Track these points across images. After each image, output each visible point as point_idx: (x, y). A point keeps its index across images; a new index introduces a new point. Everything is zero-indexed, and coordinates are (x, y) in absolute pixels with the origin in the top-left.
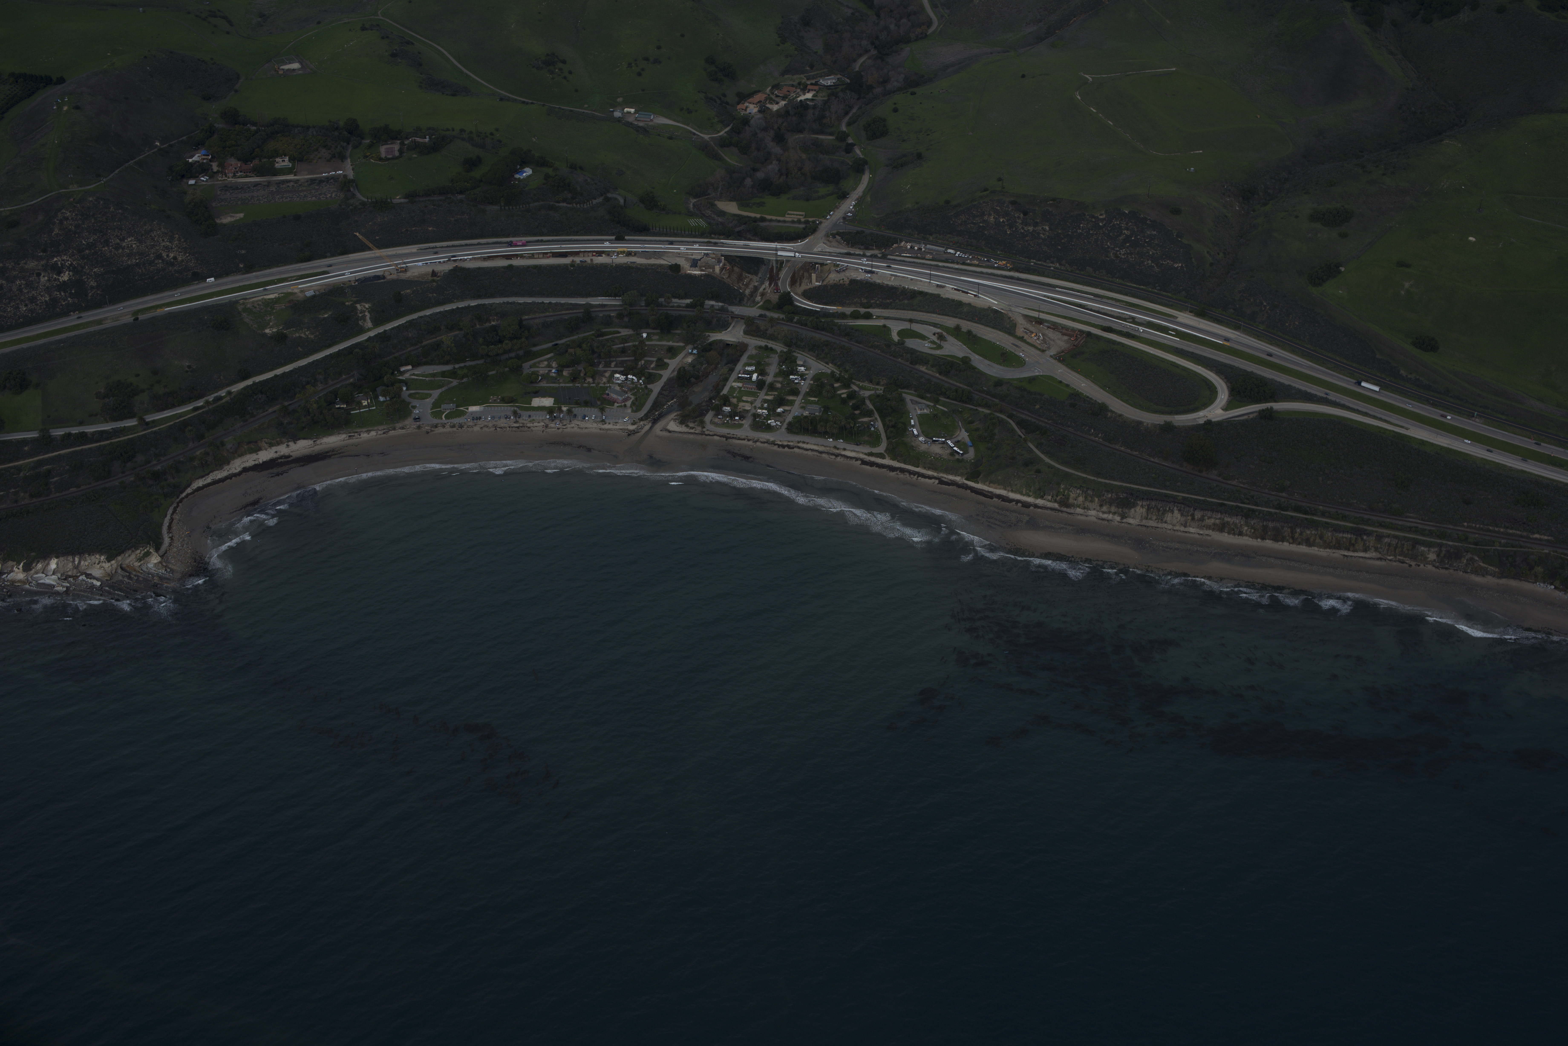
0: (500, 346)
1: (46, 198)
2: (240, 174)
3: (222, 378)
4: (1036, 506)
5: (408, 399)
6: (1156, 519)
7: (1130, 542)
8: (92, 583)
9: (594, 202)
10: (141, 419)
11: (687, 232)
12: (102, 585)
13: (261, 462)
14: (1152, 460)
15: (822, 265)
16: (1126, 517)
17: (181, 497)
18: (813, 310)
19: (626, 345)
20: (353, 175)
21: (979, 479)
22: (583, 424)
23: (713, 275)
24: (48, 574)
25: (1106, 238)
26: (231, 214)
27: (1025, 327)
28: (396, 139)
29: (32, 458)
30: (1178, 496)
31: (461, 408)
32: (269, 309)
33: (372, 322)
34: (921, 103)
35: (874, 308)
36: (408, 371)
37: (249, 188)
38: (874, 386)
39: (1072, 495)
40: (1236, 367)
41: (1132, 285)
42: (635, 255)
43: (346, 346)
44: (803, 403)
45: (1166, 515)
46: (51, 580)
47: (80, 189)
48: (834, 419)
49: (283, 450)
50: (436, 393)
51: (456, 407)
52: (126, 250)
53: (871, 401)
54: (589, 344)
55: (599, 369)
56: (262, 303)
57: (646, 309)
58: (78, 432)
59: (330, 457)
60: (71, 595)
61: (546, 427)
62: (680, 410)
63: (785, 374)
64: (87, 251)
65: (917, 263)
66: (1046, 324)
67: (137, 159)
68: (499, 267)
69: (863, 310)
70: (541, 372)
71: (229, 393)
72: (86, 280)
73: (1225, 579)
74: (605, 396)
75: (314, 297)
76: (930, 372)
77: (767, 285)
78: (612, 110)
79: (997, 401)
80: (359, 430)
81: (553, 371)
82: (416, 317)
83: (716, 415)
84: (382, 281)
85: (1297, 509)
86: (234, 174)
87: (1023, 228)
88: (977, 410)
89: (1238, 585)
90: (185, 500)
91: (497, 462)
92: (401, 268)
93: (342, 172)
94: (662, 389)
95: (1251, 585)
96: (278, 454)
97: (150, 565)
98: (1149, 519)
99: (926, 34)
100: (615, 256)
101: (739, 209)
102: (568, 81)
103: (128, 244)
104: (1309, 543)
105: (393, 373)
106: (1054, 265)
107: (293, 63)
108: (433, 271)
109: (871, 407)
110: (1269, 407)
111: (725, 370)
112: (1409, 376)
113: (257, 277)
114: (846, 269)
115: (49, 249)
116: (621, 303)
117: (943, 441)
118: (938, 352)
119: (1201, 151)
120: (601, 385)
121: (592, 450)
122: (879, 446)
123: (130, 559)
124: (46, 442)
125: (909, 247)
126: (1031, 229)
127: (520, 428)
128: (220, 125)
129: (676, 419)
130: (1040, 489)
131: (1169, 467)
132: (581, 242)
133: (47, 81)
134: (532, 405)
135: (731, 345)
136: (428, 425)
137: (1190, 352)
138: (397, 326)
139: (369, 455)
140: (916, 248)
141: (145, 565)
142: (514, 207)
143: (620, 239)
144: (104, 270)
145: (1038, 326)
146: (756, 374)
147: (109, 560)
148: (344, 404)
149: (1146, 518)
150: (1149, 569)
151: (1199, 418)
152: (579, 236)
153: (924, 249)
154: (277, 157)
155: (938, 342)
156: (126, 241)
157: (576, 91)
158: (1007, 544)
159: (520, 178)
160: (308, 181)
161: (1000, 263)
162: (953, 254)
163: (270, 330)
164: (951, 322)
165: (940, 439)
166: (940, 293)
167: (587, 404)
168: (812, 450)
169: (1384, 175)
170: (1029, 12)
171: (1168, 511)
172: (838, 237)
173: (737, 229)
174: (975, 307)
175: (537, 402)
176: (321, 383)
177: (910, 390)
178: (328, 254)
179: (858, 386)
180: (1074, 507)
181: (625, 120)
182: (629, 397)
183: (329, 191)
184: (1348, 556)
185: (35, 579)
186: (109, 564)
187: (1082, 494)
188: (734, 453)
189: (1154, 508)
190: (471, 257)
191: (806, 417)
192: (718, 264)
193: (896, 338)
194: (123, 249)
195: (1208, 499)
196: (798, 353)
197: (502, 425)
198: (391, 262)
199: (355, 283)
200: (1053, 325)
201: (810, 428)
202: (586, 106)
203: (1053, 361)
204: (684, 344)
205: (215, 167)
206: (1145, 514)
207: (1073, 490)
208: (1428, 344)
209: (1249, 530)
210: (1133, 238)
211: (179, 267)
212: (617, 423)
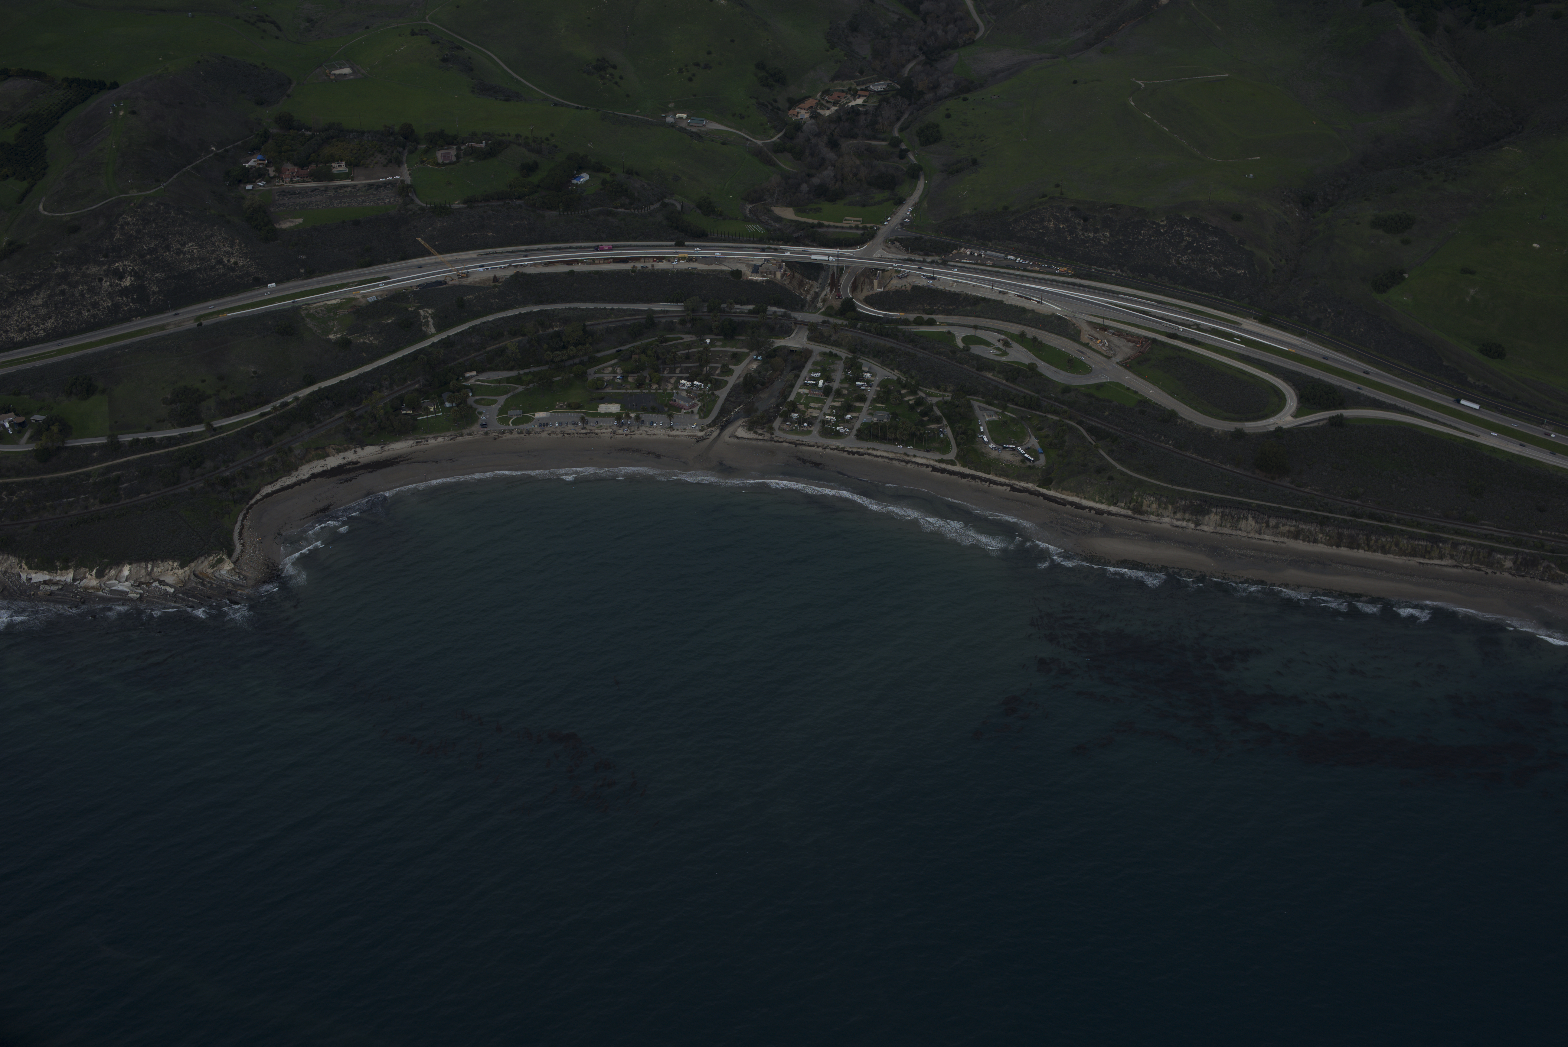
0: (564, 352)
1: (106, 203)
2: (296, 179)
3: (287, 383)
4: (1109, 513)
5: (475, 405)
6: (1230, 527)
7: (1205, 549)
8: (166, 589)
9: (652, 207)
10: (209, 425)
11: (746, 238)
12: (176, 592)
13: (329, 468)
14: (1224, 467)
15: (883, 271)
16: (1200, 524)
17: (250, 504)
18: (876, 316)
19: (690, 351)
20: (410, 180)
21: (1051, 486)
22: (651, 431)
23: (774, 280)
24: (121, 581)
25: (1167, 244)
26: (291, 220)
27: (1089, 333)
28: (453, 144)
29: (101, 464)
30: (1253, 503)
31: (528, 415)
32: (332, 315)
33: (435, 328)
34: (973, 109)
35: (937, 314)
36: (472, 377)
37: (307, 193)
38: (941, 393)
39: (1146, 502)
40: (1303, 374)
41: (1195, 291)
42: (696, 260)
43: (410, 352)
44: (871, 409)
45: (1241, 522)
46: (124, 587)
47: (140, 194)
48: (904, 425)
49: (350, 456)
50: (502, 399)
51: (523, 413)
52: (187, 256)
53: (938, 407)
54: (654, 350)
55: (664, 375)
56: (325, 308)
57: (709, 315)
58: (146, 437)
59: (398, 463)
60: (145, 601)
61: (614, 433)
62: (748, 417)
63: (852, 381)
64: (148, 256)
65: (978, 269)
66: (1111, 331)
67: (194, 164)
68: (561, 272)
69: (926, 317)
70: (606, 378)
71: (296, 399)
72: (148, 285)
73: (1302, 586)
74: (672, 402)
75: (376, 302)
76: (996, 379)
77: (828, 291)
78: (664, 115)
79: (1065, 408)
80: (426, 437)
81: (618, 377)
82: (479, 323)
83: (784, 422)
84: (444, 286)
85: (1372, 516)
86: (291, 179)
87: (1083, 234)
88: (1046, 416)
89: (1316, 593)
90: (255, 506)
91: (567, 469)
92: (462, 273)
93: (399, 177)
94: (729, 395)
95: (1328, 592)
96: (346, 460)
97: (223, 572)
98: (1224, 526)
99: (973, 40)
100: (676, 262)
101: (795, 215)
102: (619, 86)
103: (189, 250)
104: (1384, 550)
105: (458, 379)
106: (1115, 272)
107: (344, 68)
108: (495, 277)
109: (939, 413)
110: (1339, 414)
111: (791, 376)
112: (1477, 383)
113: (318, 282)
114: (908, 275)
115: (111, 254)
116: (683, 309)
117: (1014, 448)
118: (1004, 359)
119: (1259, 158)
120: (668, 391)
121: (661, 456)
122: (949, 453)
123: (203, 566)
124: (114, 448)
125: (969, 253)
126: (1091, 235)
127: (588, 434)
128: (274, 130)
129: (744, 426)
130: (1113, 496)
131: (1241, 474)
132: (641, 248)
133: (101, 86)
134: (599, 412)
135: (796, 351)
136: (495, 431)
137: (1256, 359)
138: (460, 332)
139: (437, 462)
140: (976, 254)
141: (218, 571)
142: (573, 213)
143: (680, 244)
144: (165, 275)
145: (1102, 332)
146: (822, 381)
147: (182, 566)
148: (410, 410)
149: (1221, 526)
150: (1226, 577)
151: (1269, 425)
152: (638, 241)
153: (983, 256)
154: (333, 162)
155: (1004, 348)
156: (187, 246)
157: (628, 96)
158: (1082, 551)
159: (577, 183)
160: (365, 187)
161: (1061, 269)
162: (1013, 260)
163: (334, 336)
164: (1015, 328)
165: (1011, 446)
166: (1003, 299)
167: (654, 410)
168: (882, 457)
169: (1445, 181)
170: (1077, 18)
171: (1243, 518)
172: (897, 243)
173: (795, 235)
174: (1039, 313)
175: (603, 408)
176: (387, 389)
177: (977, 397)
178: (389, 260)
179: (925, 392)
180: (1148, 514)
181: (678, 125)
182: (695, 403)
183: (387, 196)
184: (1424, 563)
185: (108, 586)
186: (183, 571)
187: (1156, 501)
188: (804, 459)
189: (1228, 516)
190: (532, 262)
191: (876, 424)
192: (778, 270)
193: (961, 345)
194: (184, 254)
195: (1282, 506)
196: (863, 359)
197: (570, 431)
198: (453, 267)
199: (416, 288)
200: (1118, 332)
201: (880, 434)
202: (638, 111)
203: (1120, 368)
204: (749, 351)
205: (272, 172)
206: (1219, 521)
207: (1146, 498)
208: (1495, 351)
209: (1325, 537)
210: (1195, 245)
211: (240, 272)
212: (685, 429)
